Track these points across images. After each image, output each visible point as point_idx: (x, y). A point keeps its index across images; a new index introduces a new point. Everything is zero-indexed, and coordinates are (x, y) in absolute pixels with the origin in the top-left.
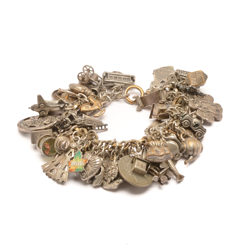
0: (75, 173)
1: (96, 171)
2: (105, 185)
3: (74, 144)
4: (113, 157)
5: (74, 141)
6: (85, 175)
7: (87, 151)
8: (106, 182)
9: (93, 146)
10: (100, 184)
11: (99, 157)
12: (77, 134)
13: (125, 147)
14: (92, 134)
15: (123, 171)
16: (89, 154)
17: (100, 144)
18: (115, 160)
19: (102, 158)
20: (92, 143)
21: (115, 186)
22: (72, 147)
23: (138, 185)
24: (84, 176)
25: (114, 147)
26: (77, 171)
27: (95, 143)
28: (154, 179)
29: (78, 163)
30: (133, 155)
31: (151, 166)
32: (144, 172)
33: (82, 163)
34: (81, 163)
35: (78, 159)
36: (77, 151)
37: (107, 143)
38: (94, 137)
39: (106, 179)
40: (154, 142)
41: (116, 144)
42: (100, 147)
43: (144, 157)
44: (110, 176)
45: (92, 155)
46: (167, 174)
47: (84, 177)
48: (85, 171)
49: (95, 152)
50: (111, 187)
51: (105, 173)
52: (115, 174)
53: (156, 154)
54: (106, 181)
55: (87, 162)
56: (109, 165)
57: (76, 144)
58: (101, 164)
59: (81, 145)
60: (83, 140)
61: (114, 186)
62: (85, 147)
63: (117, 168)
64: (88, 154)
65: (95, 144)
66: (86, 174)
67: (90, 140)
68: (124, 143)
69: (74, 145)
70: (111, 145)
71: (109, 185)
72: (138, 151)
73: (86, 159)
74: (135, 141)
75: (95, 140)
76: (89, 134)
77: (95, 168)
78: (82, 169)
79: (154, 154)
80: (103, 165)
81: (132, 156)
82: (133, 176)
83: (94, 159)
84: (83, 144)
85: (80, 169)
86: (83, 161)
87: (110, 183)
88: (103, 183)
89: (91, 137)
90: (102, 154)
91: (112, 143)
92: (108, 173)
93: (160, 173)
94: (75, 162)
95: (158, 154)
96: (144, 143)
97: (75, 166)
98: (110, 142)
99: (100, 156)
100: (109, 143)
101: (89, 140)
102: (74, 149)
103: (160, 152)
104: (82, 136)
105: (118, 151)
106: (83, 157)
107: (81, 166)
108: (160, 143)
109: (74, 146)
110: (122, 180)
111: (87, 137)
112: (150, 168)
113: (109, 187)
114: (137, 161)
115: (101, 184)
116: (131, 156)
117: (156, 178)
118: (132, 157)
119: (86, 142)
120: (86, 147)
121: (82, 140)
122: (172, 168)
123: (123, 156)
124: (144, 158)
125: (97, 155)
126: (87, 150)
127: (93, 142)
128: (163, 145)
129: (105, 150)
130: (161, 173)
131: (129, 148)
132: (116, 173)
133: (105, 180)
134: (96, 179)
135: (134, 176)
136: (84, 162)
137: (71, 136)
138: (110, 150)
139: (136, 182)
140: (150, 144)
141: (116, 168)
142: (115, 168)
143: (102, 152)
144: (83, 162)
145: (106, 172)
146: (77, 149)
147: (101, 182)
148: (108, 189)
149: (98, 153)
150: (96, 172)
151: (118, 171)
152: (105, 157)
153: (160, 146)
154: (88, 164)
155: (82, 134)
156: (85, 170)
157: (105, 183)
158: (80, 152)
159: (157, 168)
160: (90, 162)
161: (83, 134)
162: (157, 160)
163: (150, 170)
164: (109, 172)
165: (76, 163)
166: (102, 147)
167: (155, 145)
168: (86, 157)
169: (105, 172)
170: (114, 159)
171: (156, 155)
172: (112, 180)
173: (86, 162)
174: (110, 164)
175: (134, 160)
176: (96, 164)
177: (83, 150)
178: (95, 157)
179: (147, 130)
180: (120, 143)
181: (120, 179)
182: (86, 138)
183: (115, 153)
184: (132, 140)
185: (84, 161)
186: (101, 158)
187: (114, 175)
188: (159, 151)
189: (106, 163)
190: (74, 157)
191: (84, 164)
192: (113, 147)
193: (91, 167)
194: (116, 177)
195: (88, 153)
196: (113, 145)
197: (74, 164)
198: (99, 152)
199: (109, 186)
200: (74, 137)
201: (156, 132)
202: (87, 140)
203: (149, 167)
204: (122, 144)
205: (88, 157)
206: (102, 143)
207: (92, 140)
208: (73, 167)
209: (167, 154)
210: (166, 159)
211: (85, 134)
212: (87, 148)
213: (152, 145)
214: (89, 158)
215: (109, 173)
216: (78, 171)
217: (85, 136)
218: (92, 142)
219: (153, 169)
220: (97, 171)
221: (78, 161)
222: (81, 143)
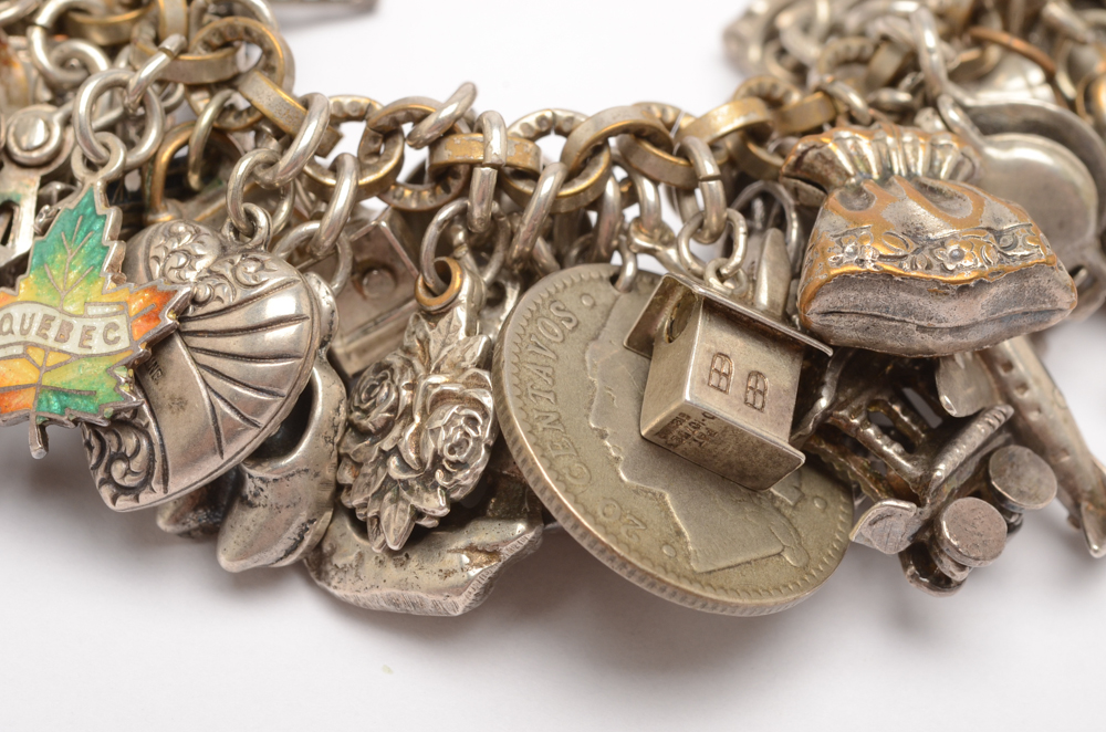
0: (36, 431)
1: (262, 421)
2: (344, 569)
3: (40, 125)
4: (445, 276)
5: (47, 95)
6: (136, 452)
7: (172, 204)
8: (356, 538)
9: (234, 156)
10: (288, 553)
11: (292, 273)
12: (79, 18)
13: (571, 176)
14: (232, 27)
15: (548, 435)
16: (187, 239)
17: (307, 136)
18: (461, 314)
19: (328, 277)
20: (231, 120)
21: (458, 590)
22: (15, 150)
23: (710, 594)
24: (128, 472)
25: (456, 176)
26: (55, 406)
27: (261, 124)
28: (868, 534)
29: (71, 327)
30: (648, 262)
31: (839, 388)
32: (775, 454)
33: (115, 327)
34: (100, 324)
35: (76, 284)
36: (63, 195)
37: (385, 122)
38: (249, 56)
39: (364, 506)
40: (870, 136)
41: (485, 144)
42: (312, 163)
43: (772, 290)
44: (404, 476)
45: (224, 250)
46: (1000, 474)
47: (129, 481)
48: (136, 411)
49: (251, 217)
50: (412, 593)
51: (352, 446)
52: (456, 464)
53: (914, 266)
54: (362, 528)
55: (169, 319)
56: (396, 361)
57: (67, 122)
58: (317, 343)
59: (113, 140)
60: (133, 83)
61: (439, 591)
62: (153, 159)
63: (488, 401)
64: (179, 237)
65: (259, 134)
66: (144, 443)
67: (212, 88)
68: (560, 132)
69: (38, 136)
70: (425, 152)
71: (392, 572)
72: (701, 225)
73: (153, 289)
74: (670, 116)
75: (262, 94)
76: (200, 25)
77: (245, 386)
78: (104, 390)
79: (888, 267)
80: (333, 361)
81: (640, 272)
82: (657, 489)
83: (241, 294)
84: (128, 126)
85: (92, 394)
86: (123, 306)
87: (398, 556)
88: (327, 548)
89: (219, 54)
90: (327, 244)
91: (436, 133)
92: (387, 445)
93: (931, 466)
94: (40, 312)
95: (929, 267)
96: (753, 148)
97: (37, 355)
98: (418, 118)
99: (306, 257)
100: (407, 128)
101: (193, 88)
102: (35, 178)
103: (953, 247)
104: (127, 42)
105: (494, 218)
106: (126, 267)
107: (103, 365)
108: (932, 159)
109: (38, 141)
110: (531, 525)
111: (174, 57)
112: (827, 413)
113: (386, 591)
114: (706, 337)
115: (300, 550)
116: (629, 271)
117: (893, 520)
118: (631, 287)
119: (168, 111)
120: (164, 157)
121: (124, 85)
122: (1033, 417)
123: (546, 272)
124: (772, 303)
125: (271, 243)
126: (177, 186)
127: (239, 114)
128: (961, 176)
129: (362, 192)
130: (942, 470)
131: (611, 190)
132: (475, 452)
133: (351, 513)
134: (251, 505)
135: (668, 497)
136: (130, 320)
137: (15, 41)
138: (413, 205)
139: (687, 557)
140: (832, 162)
141: (474, 393)
142: (461, 399)
143: (327, 220)
144: (120, 321)
145: (362, 434)
146: (64, 174)
147: (308, 539)
148: (374, 605)
149: (288, 226)
150: (253, 432)
151: (496, 429)
152: (353, 273)
153: (930, 182)
154: (178, 342)
155: (125, 28)
156: (145, 408)
157: (349, 543)
158: (92, 203)
159: (897, 408)
160: (192, 326)
161: (135, 21)
162: (918, 336)
163: (830, 430)
164: (395, 433)
165: (47, 321)
166: (335, 169)
167: (887, 172)
168: (157, 269)
169: (350, 425)
170: (453, 301)
171: (906, 283)
172: (425, 522)
173: (153, 315)
174: (407, 350)
175: (664, 321)
176: (258, 350)
177: (132, 183)
178: (252, 268)
179: (751, 31)
180: (517, 129)
181: (510, 516)
182: (165, 69)
183: (461, 236)
184: (638, 105)
185: (134, 307)
186: (313, 278)
187: (448, 475)
188: (943, 243)
189: (366, 332)
190: (32, 261)
191: (127, 340)
192: (443, 176)
193: (211, 378)
194: (468, 497)
195: (180, 217)
196: (450, 153)
197: (24, 332)
198: (297, 218)
199: (381, 583)
200: (49, 45)
201: (862, 49)
202: (181, 89)
203: (823, 403)
204: (541, 142)
205: (183, 260)
206: (337, 120)
207: (226, 92)
208: (17, 363)
209: (1023, 274)
210: (1001, 320)
211: (157, 23)
212: (177, 167)
213: (849, 168)
214: (190, 280)
215: (396, 450)
216: (64, 408)
217: (157, 41)
218: (226, 110)
219: (863, 424)
220: (270, 420)
221: (70, 308)
222: (114, 114)
